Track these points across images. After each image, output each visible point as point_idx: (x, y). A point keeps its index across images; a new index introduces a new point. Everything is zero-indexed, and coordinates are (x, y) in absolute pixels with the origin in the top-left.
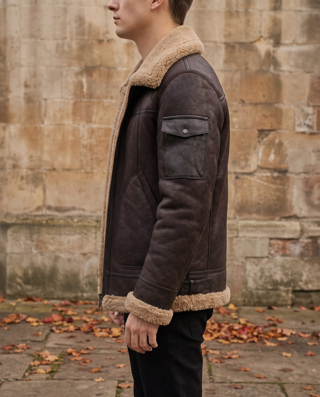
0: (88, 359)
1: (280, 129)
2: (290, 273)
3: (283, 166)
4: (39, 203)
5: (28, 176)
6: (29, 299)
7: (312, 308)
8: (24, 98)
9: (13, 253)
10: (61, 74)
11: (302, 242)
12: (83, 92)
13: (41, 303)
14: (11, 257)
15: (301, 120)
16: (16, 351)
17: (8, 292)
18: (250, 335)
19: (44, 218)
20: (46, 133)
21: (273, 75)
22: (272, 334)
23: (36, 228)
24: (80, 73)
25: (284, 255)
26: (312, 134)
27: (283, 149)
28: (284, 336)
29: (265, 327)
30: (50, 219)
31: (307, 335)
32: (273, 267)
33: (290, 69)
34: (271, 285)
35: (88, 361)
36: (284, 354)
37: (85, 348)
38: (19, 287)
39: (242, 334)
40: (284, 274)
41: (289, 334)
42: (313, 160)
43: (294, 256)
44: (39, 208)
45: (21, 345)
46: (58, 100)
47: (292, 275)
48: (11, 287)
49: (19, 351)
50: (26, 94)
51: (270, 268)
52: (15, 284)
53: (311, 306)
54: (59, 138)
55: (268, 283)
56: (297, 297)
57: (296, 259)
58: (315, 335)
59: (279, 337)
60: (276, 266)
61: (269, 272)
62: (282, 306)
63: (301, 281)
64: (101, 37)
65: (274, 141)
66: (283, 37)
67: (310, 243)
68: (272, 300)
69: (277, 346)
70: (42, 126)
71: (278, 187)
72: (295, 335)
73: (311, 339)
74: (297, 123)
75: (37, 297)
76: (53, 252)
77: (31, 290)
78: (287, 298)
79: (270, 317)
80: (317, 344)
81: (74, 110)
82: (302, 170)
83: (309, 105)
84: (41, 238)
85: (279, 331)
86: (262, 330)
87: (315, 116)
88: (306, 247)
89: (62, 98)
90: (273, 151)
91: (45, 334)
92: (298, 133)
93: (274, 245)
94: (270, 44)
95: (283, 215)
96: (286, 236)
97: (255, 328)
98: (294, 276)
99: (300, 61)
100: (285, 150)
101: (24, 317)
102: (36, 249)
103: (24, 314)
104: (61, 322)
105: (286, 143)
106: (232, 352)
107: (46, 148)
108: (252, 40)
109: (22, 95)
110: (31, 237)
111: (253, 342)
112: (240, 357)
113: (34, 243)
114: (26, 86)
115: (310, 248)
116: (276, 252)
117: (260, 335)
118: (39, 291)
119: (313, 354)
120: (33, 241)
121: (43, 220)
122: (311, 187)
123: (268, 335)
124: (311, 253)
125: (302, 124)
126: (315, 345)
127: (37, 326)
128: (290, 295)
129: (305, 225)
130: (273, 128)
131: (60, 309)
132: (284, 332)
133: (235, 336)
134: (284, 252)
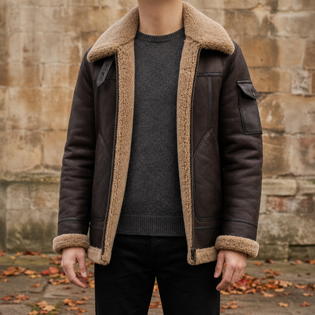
0: (83, 309)
1: (277, 91)
2: (286, 228)
3: (280, 127)
4: (37, 162)
5: (26, 136)
6: (28, 253)
7: (308, 262)
8: (23, 62)
9: (12, 209)
10: (58, 39)
11: (298, 199)
12: (79, 57)
13: (39, 257)
14: (10, 214)
15: (297, 83)
16: (16, 301)
17: (8, 246)
18: (248, 286)
19: (41, 176)
20: (44, 95)
21: (271, 40)
22: (270, 286)
23: (34, 185)
24: (77, 38)
25: (281, 211)
26: (307, 96)
27: (280, 110)
28: (281, 287)
29: (263, 279)
30: (48, 177)
31: (303, 287)
32: (270, 223)
33: (286, 34)
34: (268, 240)
35: (83, 311)
36: (281, 304)
37: (81, 298)
38: (18, 242)
39: (241, 286)
40: (281, 229)
41: (285, 285)
42: (308, 121)
43: (290, 212)
44: (37, 167)
45: (21, 296)
46: (56, 64)
47: (288, 230)
48: (10, 241)
49: (18, 301)
50: (24, 58)
51: (268, 224)
52: (14, 239)
53: (306, 259)
54: (57, 100)
55: (265, 238)
56: (293, 251)
57: (292, 215)
58: (310, 287)
59: (276, 288)
60: (273, 222)
61: (267, 228)
62: (278, 259)
63: (297, 236)
64: (96, 4)
65: (271, 103)
66: (280, 3)
67: (305, 200)
68: (269, 254)
69: (275, 297)
70: (40, 88)
71: (276, 146)
72: (291, 286)
73: (306, 290)
74: (293, 86)
75: (35, 251)
76: (51, 208)
77: (30, 245)
78: (283, 252)
79: (267, 270)
80: (312, 294)
81: (70, 74)
82: (298, 131)
83: (304, 69)
84: (39, 195)
85: (277, 283)
86: (260, 282)
87: (311, 79)
88: (301, 203)
89: (59, 62)
90: (270, 112)
91: (42, 286)
92: (294, 95)
93: (272, 201)
94: (267, 10)
95: (280, 173)
96: (283, 193)
97: (254, 280)
98: (291, 231)
99: (296, 27)
100: (282, 112)
101: (23, 269)
102: (34, 206)
103: (23, 267)
104: (57, 275)
105: (282, 105)
106: (231, 303)
107: (44, 109)
108: (250, 6)
109: (21, 59)
110: (30, 194)
111: (252, 293)
112: (239, 307)
113: (33, 200)
114: (25, 51)
115: (305, 205)
116: (274, 208)
117: (258, 287)
118: (37, 245)
119: (308, 304)
120: (31, 198)
121: (41, 179)
122: (307, 147)
123: (265, 286)
124: (306, 210)
125: (298, 87)
126: (310, 296)
127: (35, 278)
128: (287, 249)
129: (301, 182)
130: (271, 90)
131: (57, 262)
132: (281, 284)
133: (235, 288)
134: (281, 208)
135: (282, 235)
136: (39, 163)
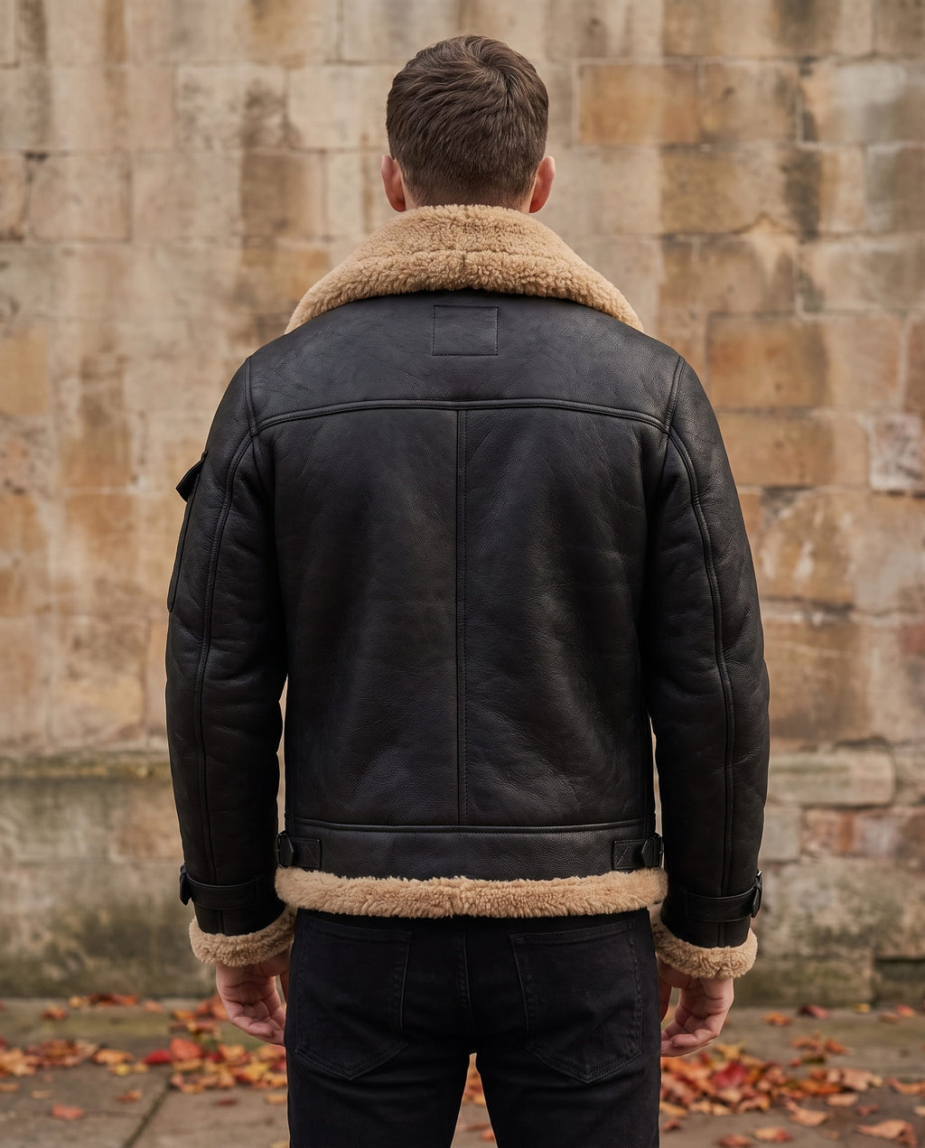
1: (826, 483)
2: (866, 905)
3: (839, 594)
4: (129, 716)
5: (94, 635)
6: (104, 998)
8: (80, 410)
11: (901, 815)
13: (136, 1009)
15: (889, 455)
18: (748, 1090)
19: (143, 761)
20: (144, 510)
22: (812, 1086)
23: (119, 788)
25: (846, 854)
26: (922, 496)
27: (838, 540)
28: (847, 1090)
29: (794, 1066)
30: (160, 764)
31: (915, 1088)
32: (814, 889)
34: (809, 944)
39: (724, 1089)
40: (850, 910)
41: (862, 1085)
43: (875, 857)
44: (126, 733)
47: (872, 913)
50: (85, 399)
51: (807, 894)
55: (801, 937)
56: (888, 977)
57: (885, 864)
59: (831, 1094)
60: (824, 887)
61: (804, 905)
62: (842, 1004)
63: (900, 930)
65: (811, 519)
68: (814, 989)
70: (132, 490)
71: (827, 653)
72: (880, 1088)
74: (876, 463)
75: (122, 991)
76: (171, 859)
78: (856, 981)
79: (803, 1037)
82: (893, 603)
83: (909, 410)
84: (136, 819)
85: (833, 1077)
86: (784, 1075)
88: (910, 829)
90: (808, 548)
91: (151, 1098)
92: (878, 494)
93: (817, 824)
94: (790, 233)
95: (842, 737)
96: (852, 797)
97: (764, 1071)
98: (879, 915)
100: (845, 544)
101: (91, 1048)
102: (121, 853)
103: (92, 1040)
104: (196, 1063)
108: (736, 223)
110: (106, 816)
111: (759, 1109)
113: (115, 834)
114: (87, 375)
116: (825, 845)
117: (776, 1091)
118: (133, 973)
120: (110, 828)
121: (139, 766)
123: (800, 1088)
125: (893, 467)
127: (126, 1075)
128: (868, 973)
129: (908, 762)
131: (192, 1025)
132: (849, 1081)
133: (704, 1095)
134: (847, 844)
135: (854, 929)
136: (134, 718)
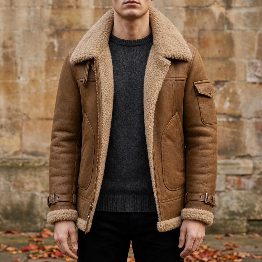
1: (233, 80)
2: (245, 204)
3: (237, 112)
4: (17, 149)
5: (6, 125)
11: (255, 178)
12: (54, 52)
13: (18, 235)
15: (252, 72)
18: (210, 258)
19: (21, 161)
20: (22, 87)
21: (227, 33)
22: (229, 257)
23: (14, 170)
24: (52, 35)
25: (239, 189)
26: (261, 84)
27: (237, 97)
28: (239, 258)
29: (224, 251)
30: (26, 162)
31: (260, 257)
32: (229, 200)
33: (241, 28)
34: (228, 216)
39: (203, 257)
40: (240, 206)
41: (244, 256)
43: (248, 190)
44: (16, 153)
46: (33, 59)
47: (246, 206)
51: (227, 201)
54: (34, 91)
55: (225, 213)
56: (251, 225)
57: (250, 192)
59: (235, 259)
60: (232, 199)
61: (226, 204)
62: (237, 233)
63: (255, 211)
65: (229, 90)
67: (261, 178)
68: (229, 229)
70: (18, 81)
71: (233, 130)
72: (249, 257)
74: (248, 74)
75: (15, 230)
76: (29, 191)
78: (242, 226)
79: (227, 243)
81: (46, 68)
82: (253, 115)
83: (258, 58)
84: (18, 179)
85: (235, 254)
86: (221, 254)
88: (258, 182)
89: (36, 56)
90: (228, 99)
91: (23, 261)
92: (249, 83)
93: (230, 180)
94: (223, 7)
95: (238, 155)
96: (241, 172)
97: (215, 252)
98: (249, 207)
99: (249, 21)
101: (5, 246)
102: (14, 189)
103: (4, 244)
104: (37, 251)
105: (239, 92)
107: (22, 100)
108: (207, 4)
109: (1, 55)
110: (10, 178)
113: (13, 183)
114: (4, 47)
116: (232, 186)
117: (218, 258)
120: (11, 181)
121: (19, 163)
123: (225, 257)
125: (253, 75)
127: (15, 254)
128: (245, 224)
129: (257, 162)
130: (228, 79)
131: (35, 240)
132: (240, 255)
133: (197, 259)
134: (239, 186)
135: (241, 211)
